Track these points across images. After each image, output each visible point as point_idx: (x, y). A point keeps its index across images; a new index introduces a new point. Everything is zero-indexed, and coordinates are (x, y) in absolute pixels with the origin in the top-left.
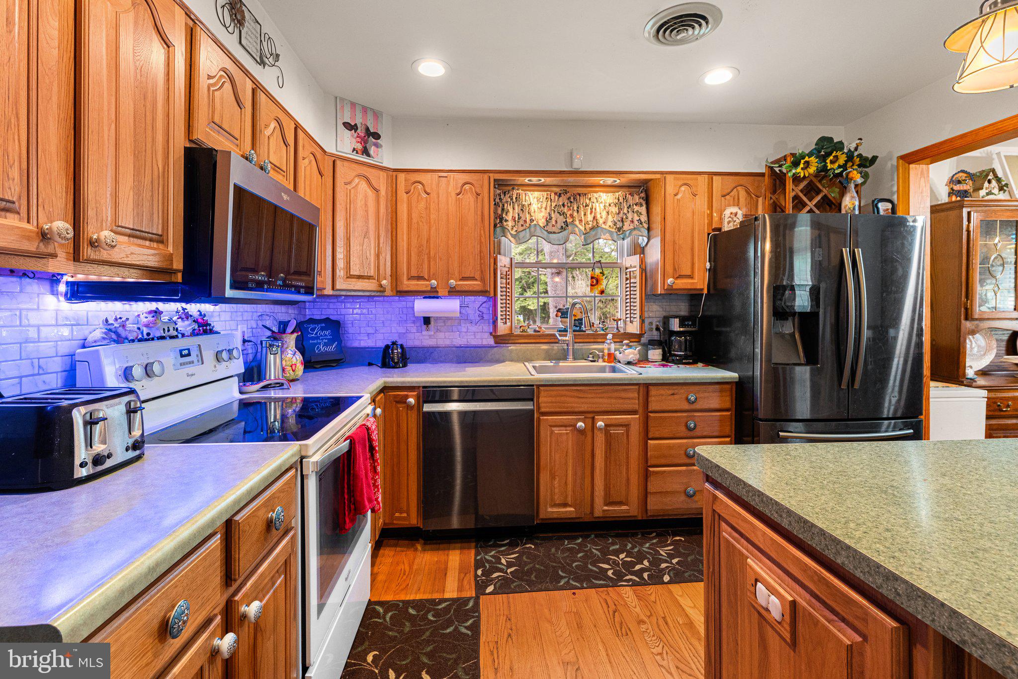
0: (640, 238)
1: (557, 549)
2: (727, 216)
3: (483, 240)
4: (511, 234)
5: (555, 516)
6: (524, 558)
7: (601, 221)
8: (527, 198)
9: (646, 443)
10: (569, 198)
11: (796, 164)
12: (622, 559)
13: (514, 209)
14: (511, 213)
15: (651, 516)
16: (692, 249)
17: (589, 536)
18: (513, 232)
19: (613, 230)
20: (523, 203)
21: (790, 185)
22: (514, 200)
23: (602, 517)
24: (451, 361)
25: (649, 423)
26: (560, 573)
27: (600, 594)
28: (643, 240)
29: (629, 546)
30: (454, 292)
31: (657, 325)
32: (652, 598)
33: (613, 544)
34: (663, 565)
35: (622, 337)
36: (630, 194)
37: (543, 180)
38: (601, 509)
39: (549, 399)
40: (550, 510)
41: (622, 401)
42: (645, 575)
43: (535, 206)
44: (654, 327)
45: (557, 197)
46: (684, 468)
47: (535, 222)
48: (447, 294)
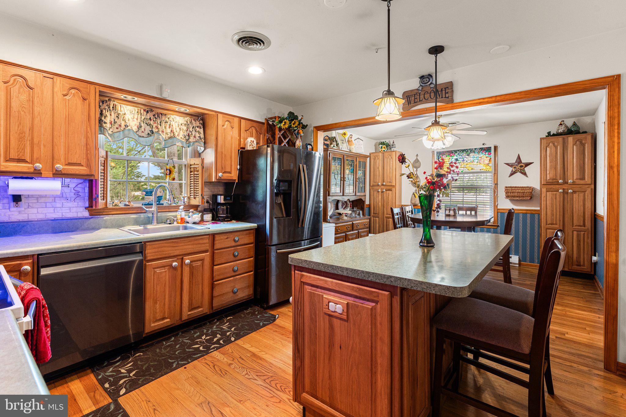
0: (199, 147)
1: (160, 349)
2: (249, 142)
3: (89, 135)
4: (108, 133)
5: (156, 328)
6: (139, 363)
7: (176, 134)
8: (122, 109)
9: (213, 268)
10: (154, 115)
11: (280, 122)
12: (205, 339)
13: (111, 115)
14: (109, 118)
15: (215, 310)
16: (231, 158)
17: (178, 334)
18: (110, 132)
19: (184, 141)
20: (119, 112)
21: (277, 132)
22: (111, 109)
23: (187, 319)
24: (46, 232)
25: (215, 256)
26: (170, 361)
27: (201, 361)
28: (201, 149)
29: (205, 331)
30: (57, 174)
31: (207, 200)
32: (230, 351)
33: (195, 333)
34: (228, 334)
35: (189, 207)
36: (194, 120)
37: (136, 99)
38: (187, 314)
39: (154, 250)
40: (153, 325)
41: (200, 245)
42: (221, 342)
43: (128, 116)
44: (205, 201)
45: (145, 113)
46: (232, 278)
47: (129, 128)
48: (52, 176)
